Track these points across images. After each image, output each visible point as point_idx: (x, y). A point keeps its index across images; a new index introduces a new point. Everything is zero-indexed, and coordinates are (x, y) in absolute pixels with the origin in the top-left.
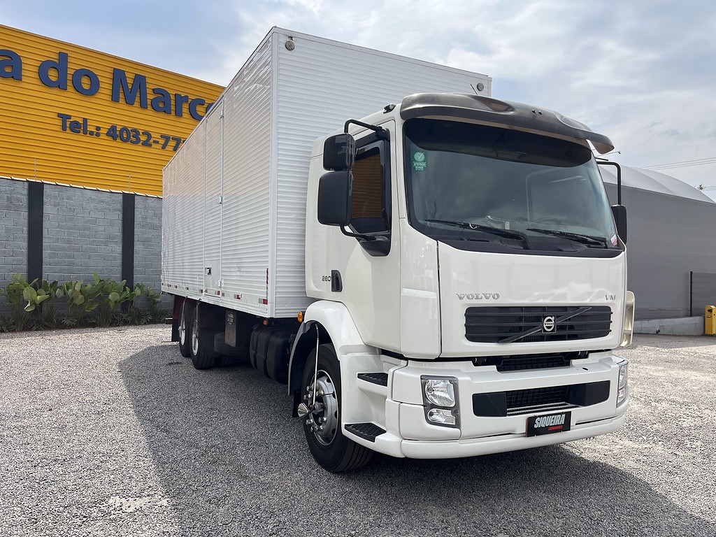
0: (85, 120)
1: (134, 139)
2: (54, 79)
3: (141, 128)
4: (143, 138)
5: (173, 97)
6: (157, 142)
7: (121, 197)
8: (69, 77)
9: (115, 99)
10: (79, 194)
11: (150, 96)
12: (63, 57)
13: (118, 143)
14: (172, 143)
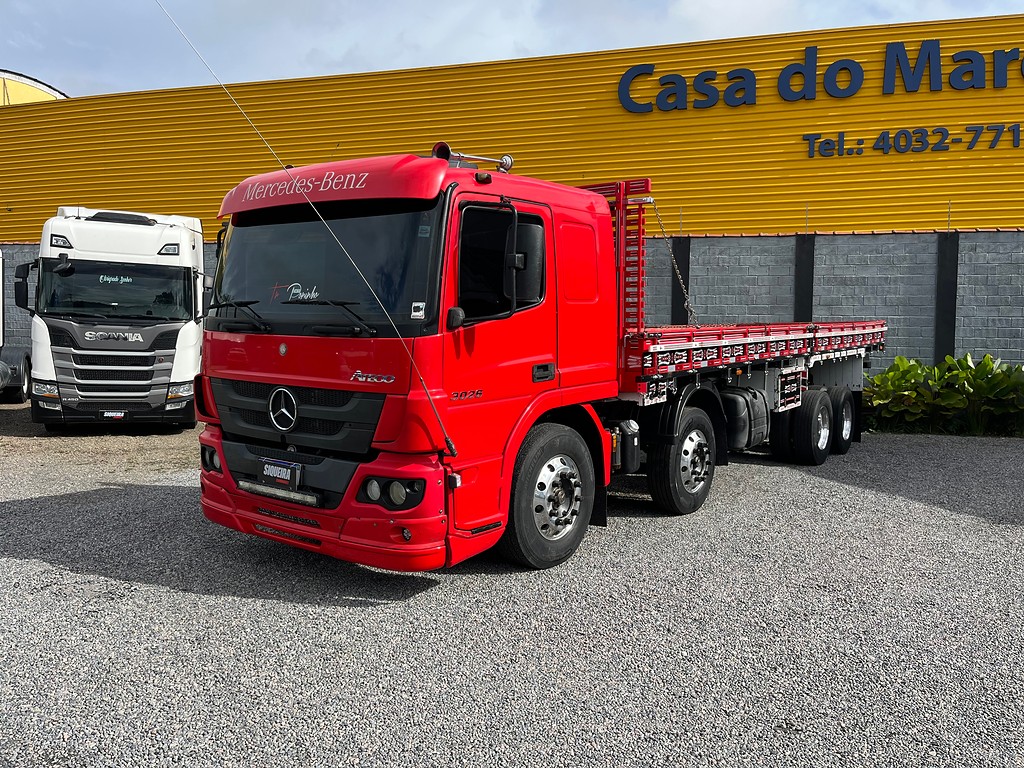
0: (841, 135)
1: (918, 145)
2: (796, 89)
3: (930, 125)
4: (933, 140)
5: (988, 59)
6: (959, 141)
7: (793, 241)
8: (819, 80)
9: (887, 90)
10: (736, 245)
11: (947, 69)
12: (811, 53)
13: (893, 158)
14: (987, 137)
